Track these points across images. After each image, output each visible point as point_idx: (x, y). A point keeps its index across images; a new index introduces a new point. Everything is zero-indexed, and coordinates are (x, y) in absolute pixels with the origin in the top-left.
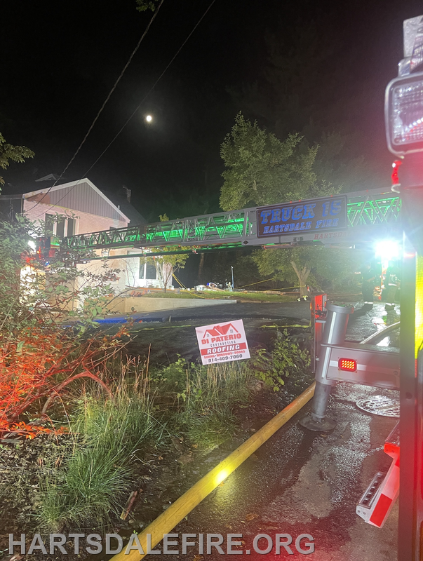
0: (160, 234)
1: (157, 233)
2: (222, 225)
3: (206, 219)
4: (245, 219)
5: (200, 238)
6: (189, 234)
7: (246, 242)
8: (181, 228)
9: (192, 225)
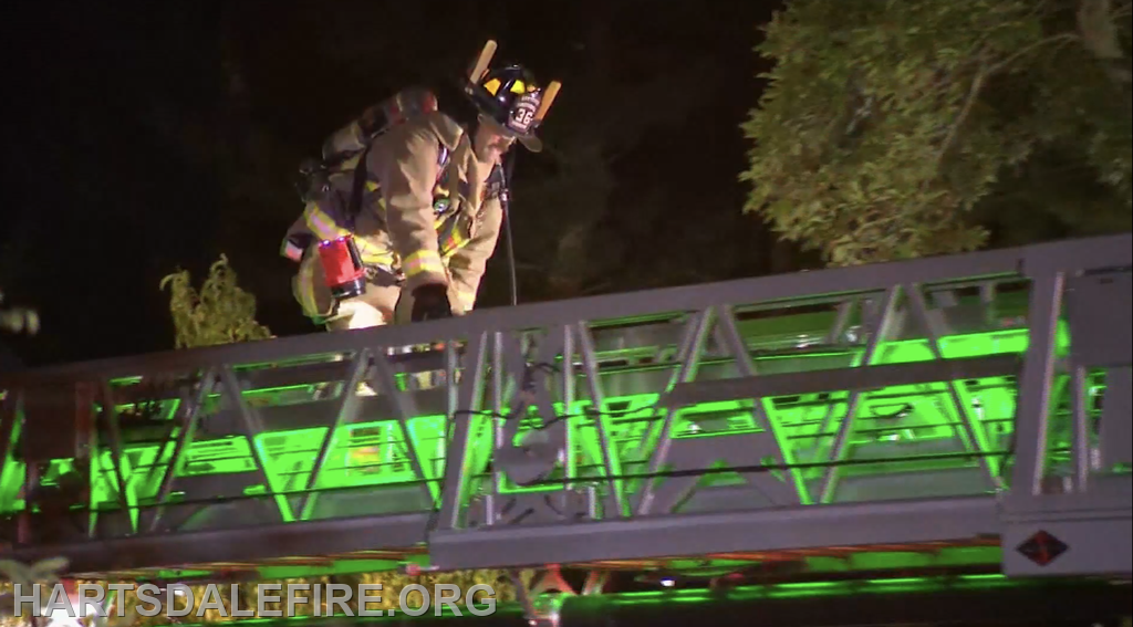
0: (229, 456)
1: (195, 452)
2: (822, 384)
3: (666, 328)
4: (1041, 339)
5: (606, 501)
6: (504, 457)
7: (1044, 547)
8: (430, 402)
9: (536, 377)
